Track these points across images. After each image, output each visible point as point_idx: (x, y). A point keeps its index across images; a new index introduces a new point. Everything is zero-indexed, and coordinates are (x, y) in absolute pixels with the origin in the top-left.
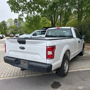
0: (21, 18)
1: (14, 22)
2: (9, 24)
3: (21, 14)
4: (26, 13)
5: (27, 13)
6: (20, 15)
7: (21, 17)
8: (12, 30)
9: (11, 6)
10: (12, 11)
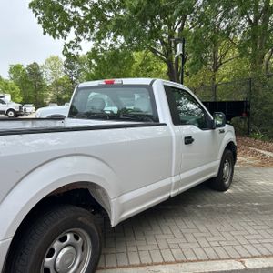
0: (70, 53)
1: (66, 66)
2: (49, 71)
3: (71, 42)
4: (89, 39)
5: (94, 39)
6: (69, 45)
7: (70, 50)
8: (58, 90)
9: (41, 16)
10: (45, 34)
